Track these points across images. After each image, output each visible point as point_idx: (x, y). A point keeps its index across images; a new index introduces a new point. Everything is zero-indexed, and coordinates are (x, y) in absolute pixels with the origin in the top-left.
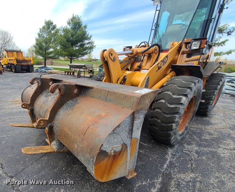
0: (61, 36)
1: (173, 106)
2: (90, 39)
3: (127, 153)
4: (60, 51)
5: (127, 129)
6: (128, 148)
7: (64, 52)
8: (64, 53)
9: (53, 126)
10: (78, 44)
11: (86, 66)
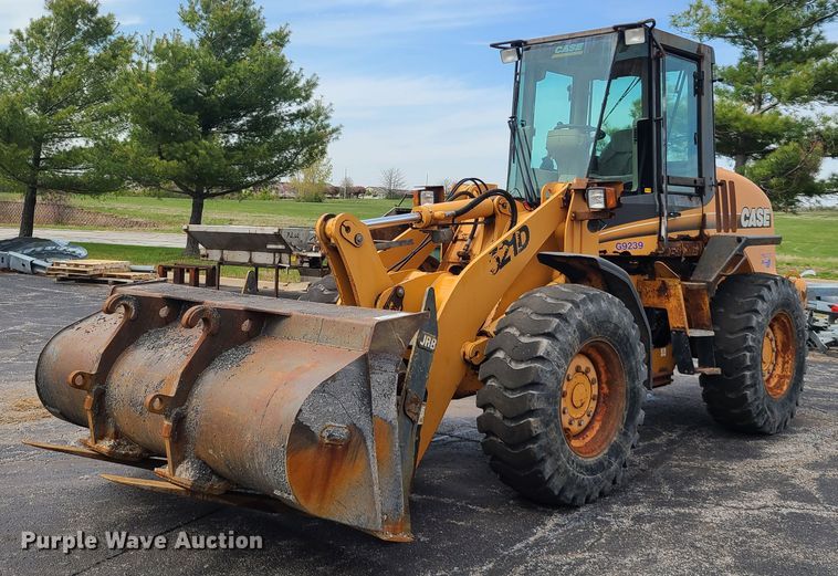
0: (144, 77)
1: (523, 366)
2: (307, 98)
3: (368, 455)
4: (132, 156)
5: (356, 389)
6: (369, 443)
7: (157, 159)
8: (157, 164)
9: (185, 417)
10: (238, 117)
11: (284, 235)
